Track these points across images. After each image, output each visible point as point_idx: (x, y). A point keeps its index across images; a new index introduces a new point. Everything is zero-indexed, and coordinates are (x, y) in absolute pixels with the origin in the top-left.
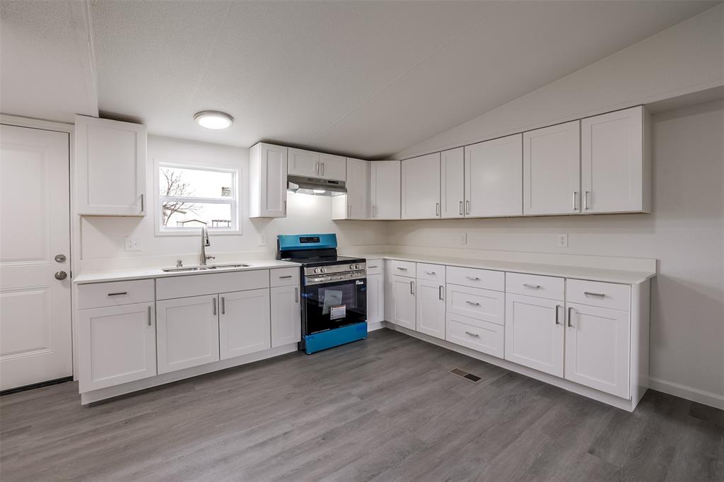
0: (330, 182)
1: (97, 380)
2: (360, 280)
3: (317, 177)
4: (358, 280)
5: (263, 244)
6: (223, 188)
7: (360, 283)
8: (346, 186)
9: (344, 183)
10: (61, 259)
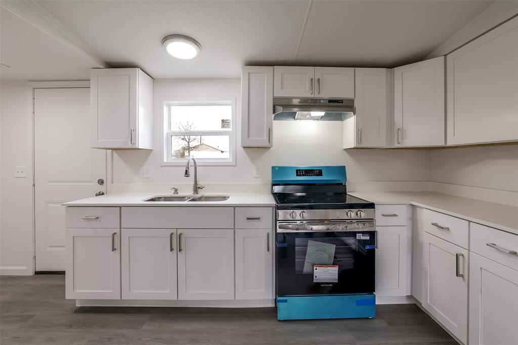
0: (330, 101)
1: (77, 291)
2: (364, 233)
3: (312, 96)
4: (359, 232)
5: (257, 176)
6: (223, 121)
7: (363, 238)
8: (356, 105)
9: (352, 101)
10: (101, 182)
